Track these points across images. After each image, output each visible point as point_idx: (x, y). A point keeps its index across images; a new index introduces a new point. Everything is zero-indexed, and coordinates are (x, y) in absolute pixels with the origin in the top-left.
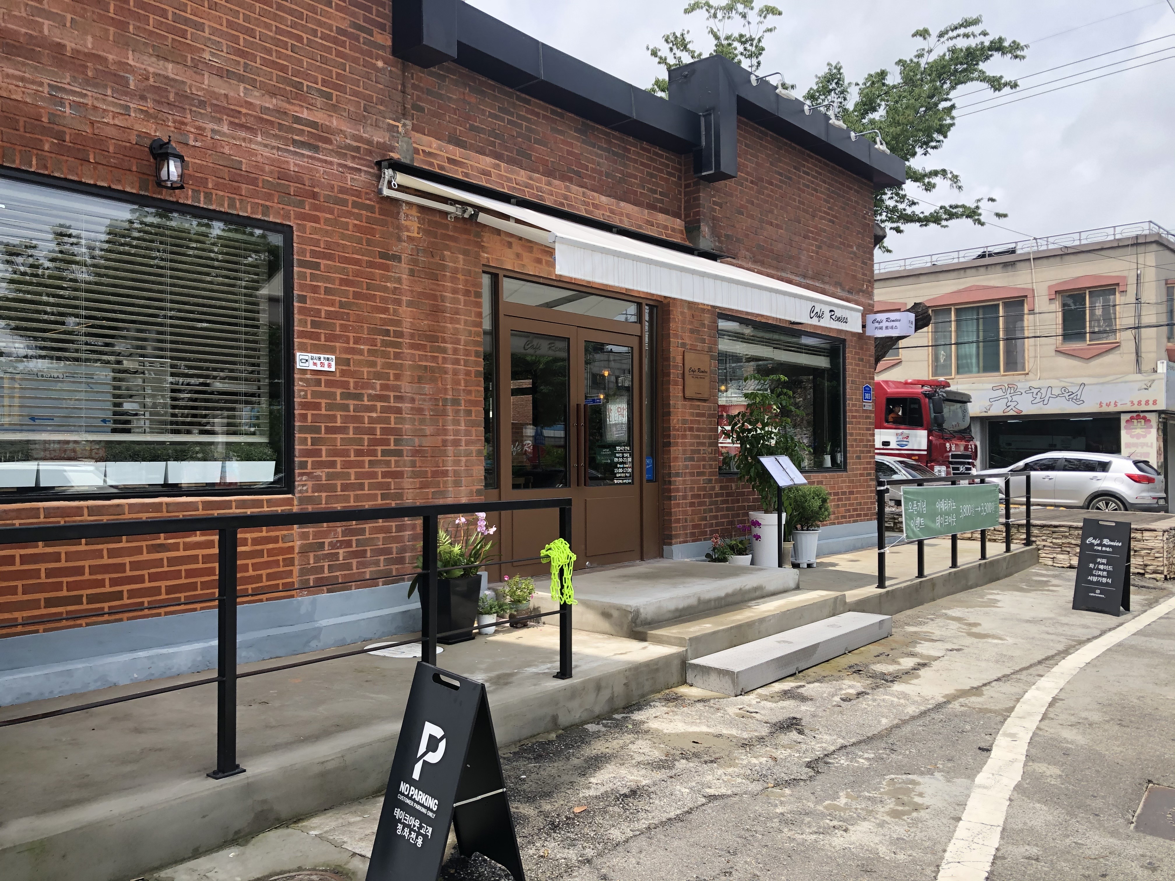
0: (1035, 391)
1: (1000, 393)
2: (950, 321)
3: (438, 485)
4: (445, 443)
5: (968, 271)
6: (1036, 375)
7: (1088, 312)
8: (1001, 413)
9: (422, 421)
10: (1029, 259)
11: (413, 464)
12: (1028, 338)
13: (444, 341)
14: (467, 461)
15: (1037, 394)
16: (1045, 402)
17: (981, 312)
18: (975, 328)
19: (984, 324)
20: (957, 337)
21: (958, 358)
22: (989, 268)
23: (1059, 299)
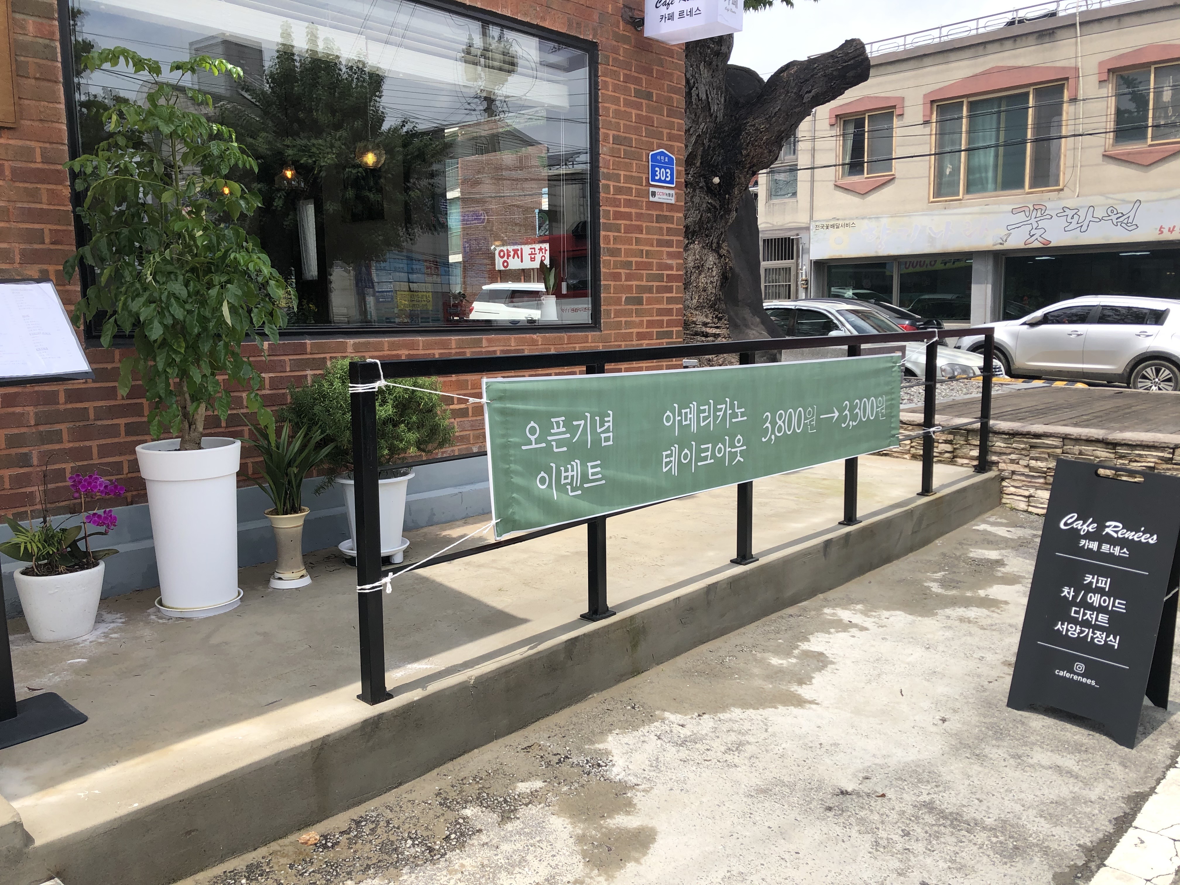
0: (1070, 213)
1: (1021, 217)
2: (962, 118)
5: (989, 46)
6: (1074, 191)
7: (1152, 95)
8: (1021, 246)
10: (1074, 25)
12: (1066, 137)
15: (1072, 218)
16: (1083, 229)
17: (1004, 103)
18: (994, 125)
19: (1007, 120)
20: (970, 141)
21: (969, 171)
22: (1018, 39)
23: (1113, 79)
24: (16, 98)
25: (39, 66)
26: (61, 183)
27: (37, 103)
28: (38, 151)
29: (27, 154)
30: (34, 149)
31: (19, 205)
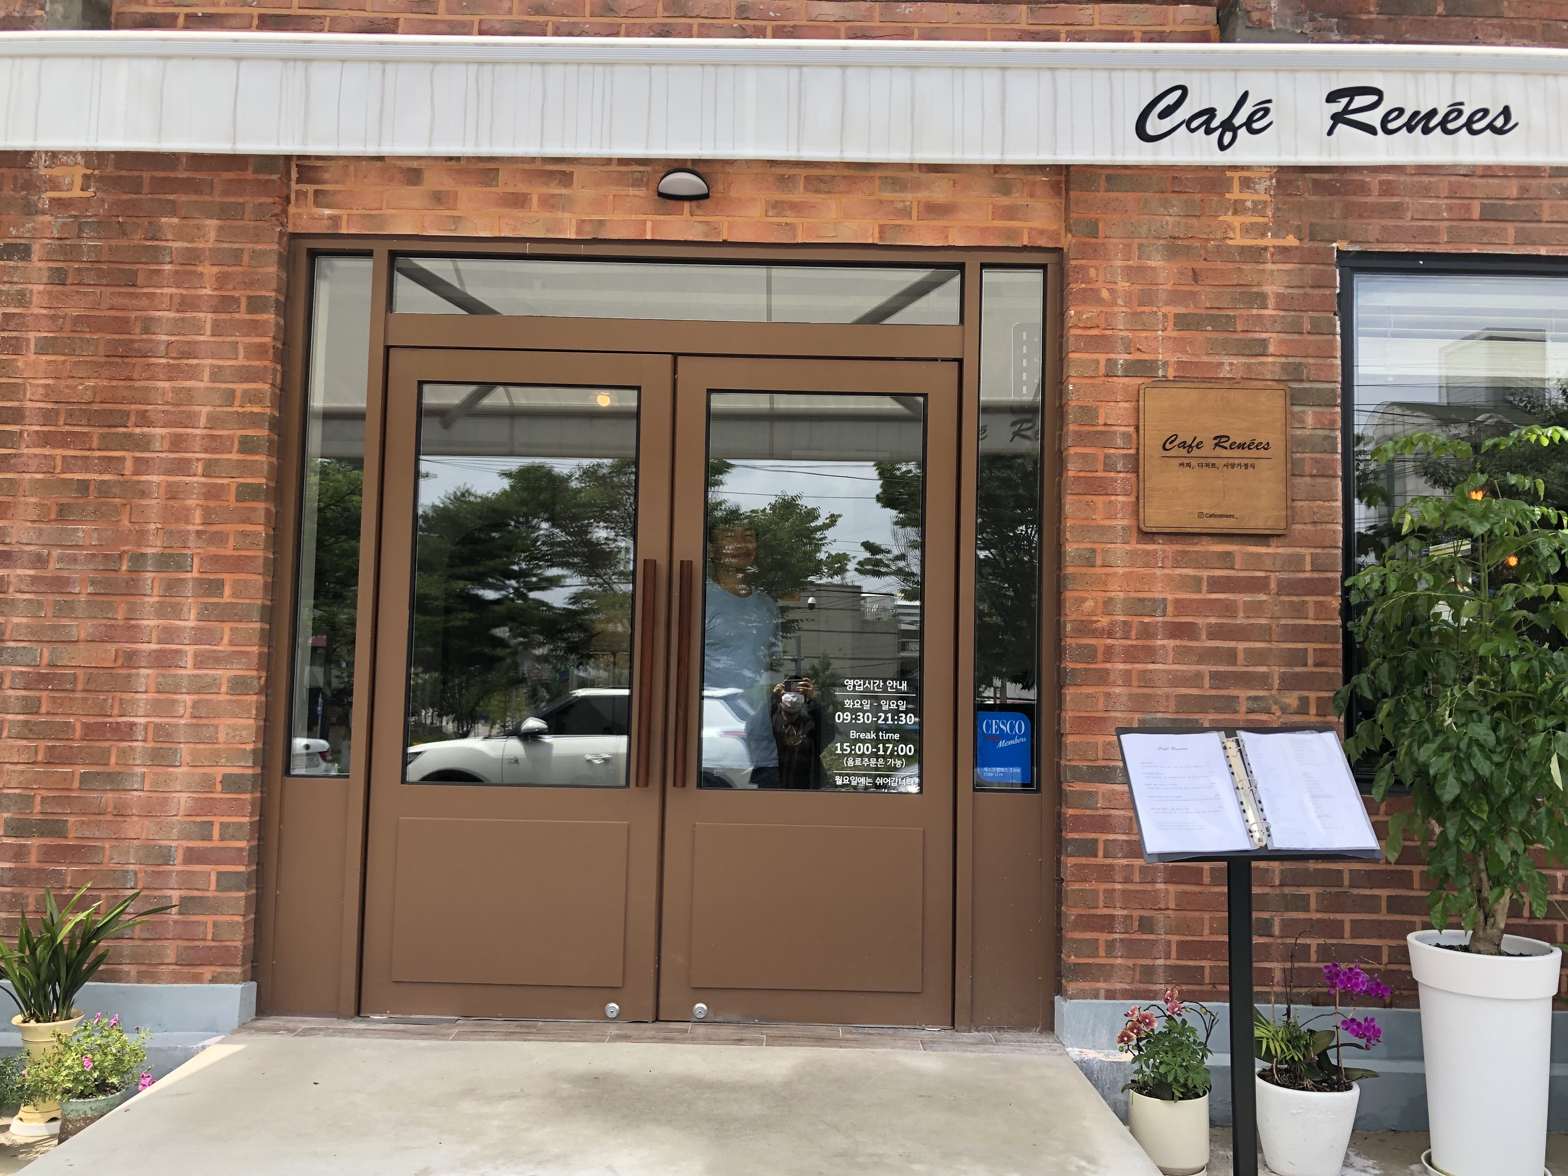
3: (103, 757)
4: (131, 659)
9: (65, 609)
11: (31, 707)
13: (144, 419)
14: (195, 705)
24: (1289, 501)
25: (1316, 461)
26: (1331, 593)
27: (1311, 504)
28: (1308, 559)
29: (1295, 562)
30: (1304, 556)
31: (1283, 622)
